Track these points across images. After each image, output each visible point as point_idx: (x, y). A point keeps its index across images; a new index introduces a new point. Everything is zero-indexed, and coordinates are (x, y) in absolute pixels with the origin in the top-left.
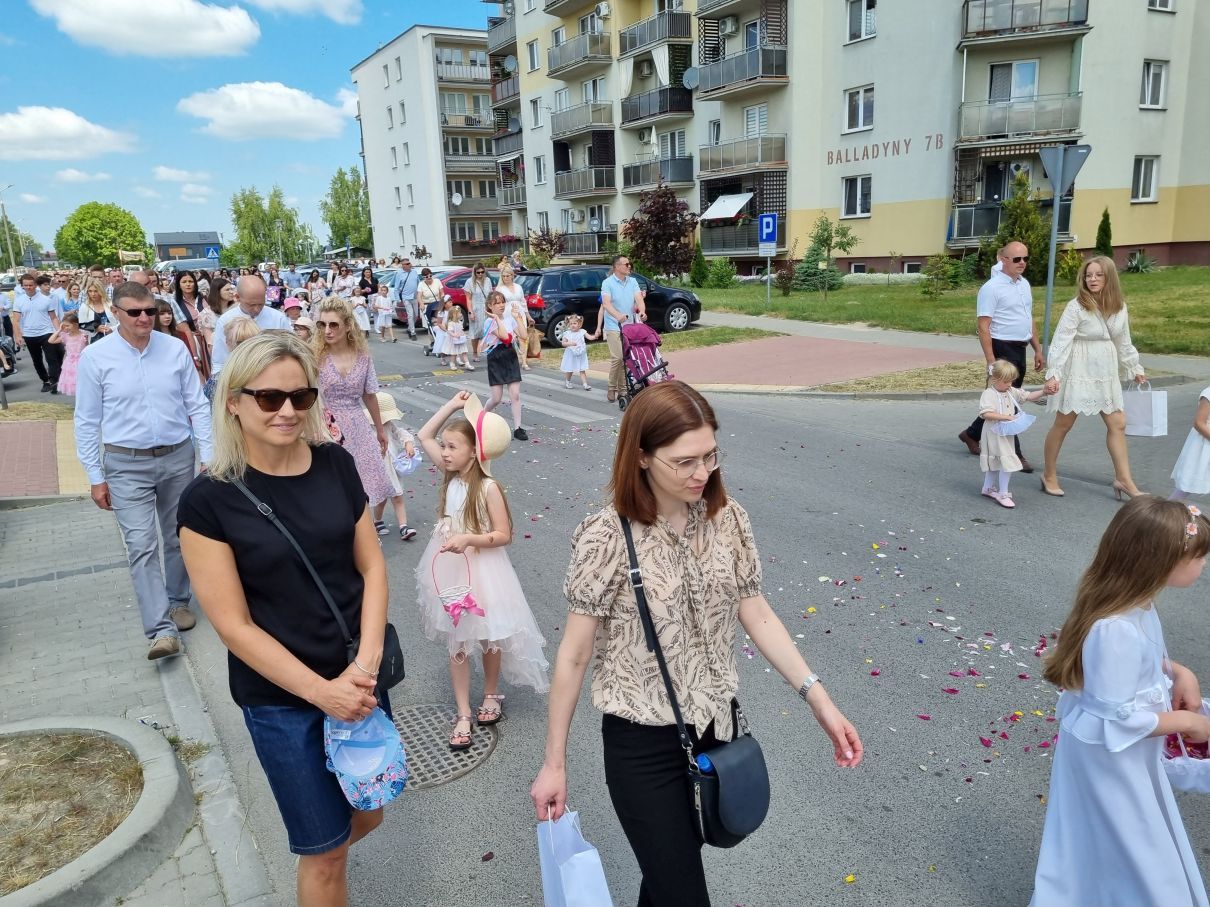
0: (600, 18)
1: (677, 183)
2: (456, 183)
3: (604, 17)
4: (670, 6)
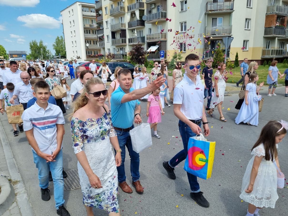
0: (122, 2)
1: (141, 43)
2: (87, 41)
3: (124, 2)
4: (139, 0)
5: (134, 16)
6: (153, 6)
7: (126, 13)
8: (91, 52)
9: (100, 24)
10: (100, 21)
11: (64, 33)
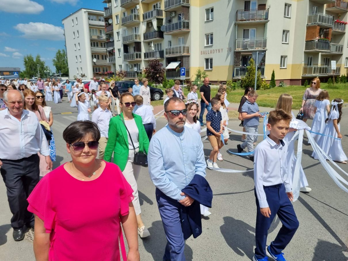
1: (159, 58)
2: (94, 55)
3: (138, 10)
4: (157, 7)
5: (150, 26)
6: (173, 15)
7: (141, 23)
8: (99, 69)
9: (110, 35)
10: (110, 32)
11: (67, 46)
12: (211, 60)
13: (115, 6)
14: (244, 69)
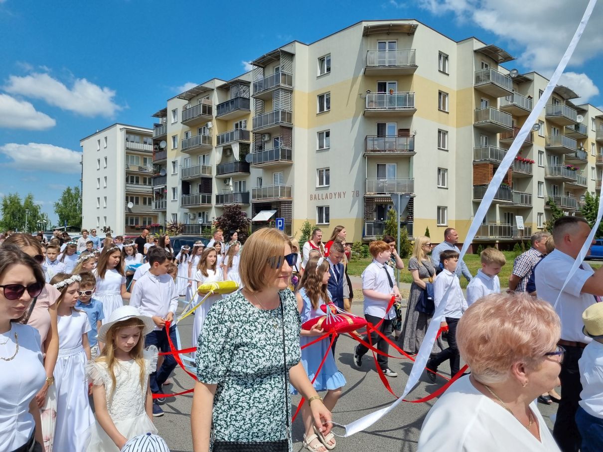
1: (242, 204)
2: (130, 197)
3: (210, 129)
4: (241, 127)
5: (229, 153)
6: (267, 138)
7: (214, 149)
8: (137, 220)
9: (161, 166)
10: (161, 161)
11: (83, 180)
12: (327, 209)
13: (173, 122)
14: (381, 224)
